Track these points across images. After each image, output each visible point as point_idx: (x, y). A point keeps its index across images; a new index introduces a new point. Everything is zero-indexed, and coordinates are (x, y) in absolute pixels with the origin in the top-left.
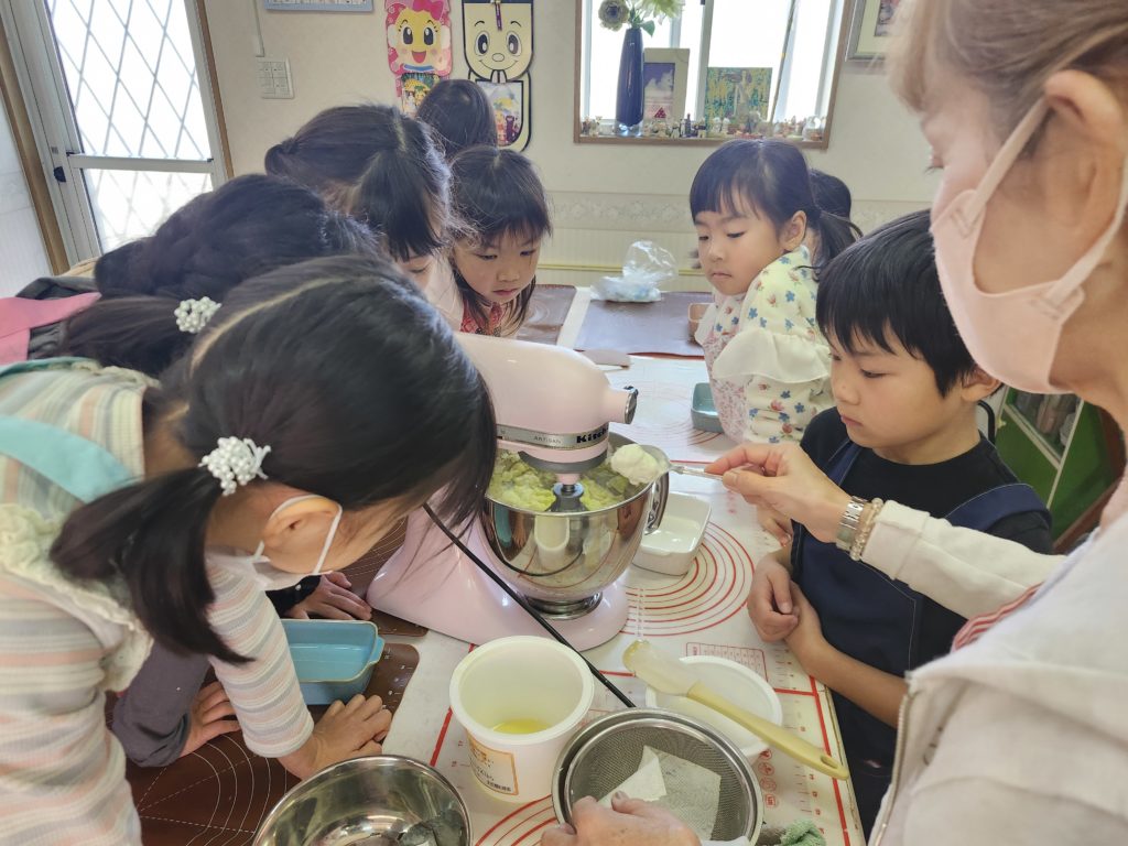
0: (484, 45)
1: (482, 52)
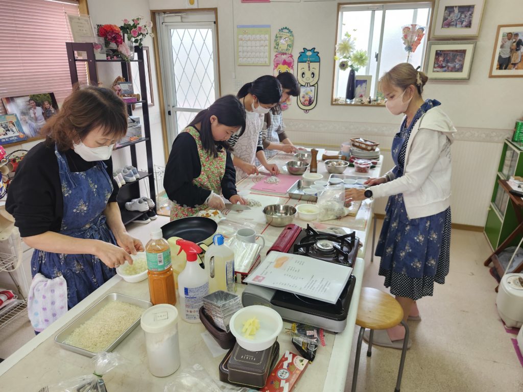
0: (304, 76)
1: (303, 77)
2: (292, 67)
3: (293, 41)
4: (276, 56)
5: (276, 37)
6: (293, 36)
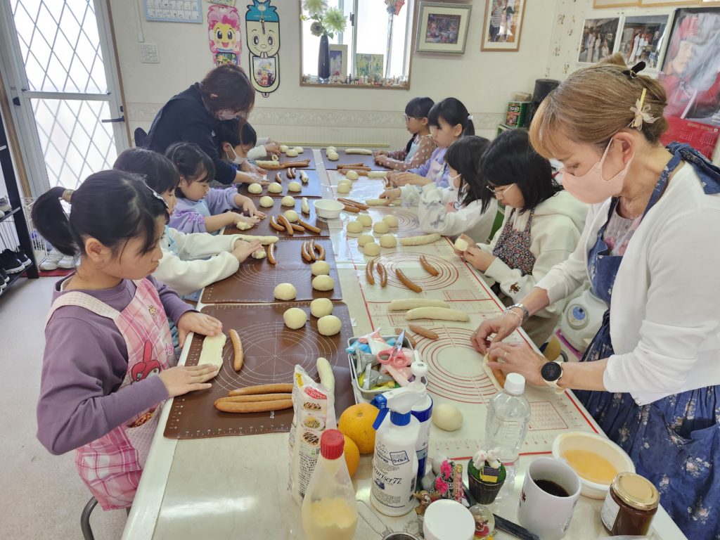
0: (257, 40)
1: (256, 43)
2: (238, 26)
4: (211, 9)
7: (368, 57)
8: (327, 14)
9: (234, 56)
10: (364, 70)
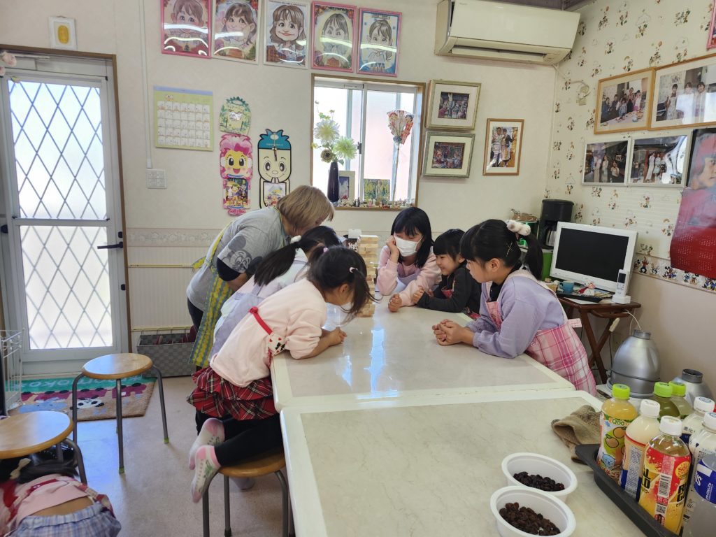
2: (250, 154)
3: (249, 118)
4: (224, 138)
5: (223, 109)
6: (249, 111)
7: (375, 182)
8: (338, 142)
9: (244, 182)
10: (372, 194)
